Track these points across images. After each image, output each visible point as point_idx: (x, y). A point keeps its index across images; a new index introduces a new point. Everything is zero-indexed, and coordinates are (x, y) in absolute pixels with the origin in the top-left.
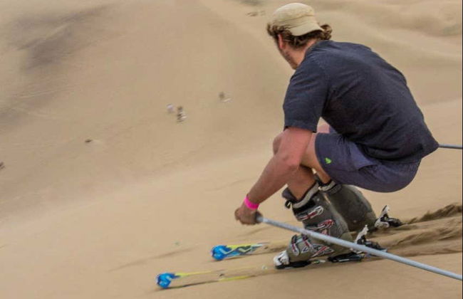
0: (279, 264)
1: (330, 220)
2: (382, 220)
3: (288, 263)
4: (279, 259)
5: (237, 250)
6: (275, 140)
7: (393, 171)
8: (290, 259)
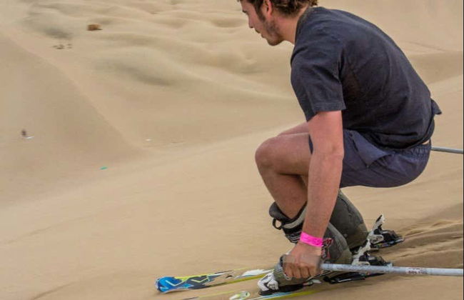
0: (265, 289)
1: (330, 239)
2: (377, 232)
3: (277, 288)
4: (266, 284)
5: (189, 281)
6: (257, 152)
7: (406, 158)
8: (279, 283)
